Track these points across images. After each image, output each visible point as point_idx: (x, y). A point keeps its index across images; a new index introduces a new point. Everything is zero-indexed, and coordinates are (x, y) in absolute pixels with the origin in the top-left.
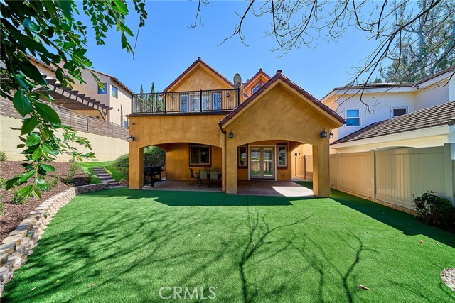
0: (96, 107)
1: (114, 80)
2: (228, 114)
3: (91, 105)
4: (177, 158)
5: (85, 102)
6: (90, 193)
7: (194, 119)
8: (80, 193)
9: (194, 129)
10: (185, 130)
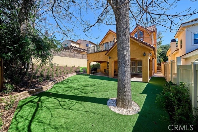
0: (85, 51)
1: (90, 42)
2: (108, 51)
3: (84, 51)
4: (104, 65)
5: (83, 50)
6: (79, 74)
7: (101, 53)
8: (77, 74)
9: (101, 56)
10: (99, 57)
